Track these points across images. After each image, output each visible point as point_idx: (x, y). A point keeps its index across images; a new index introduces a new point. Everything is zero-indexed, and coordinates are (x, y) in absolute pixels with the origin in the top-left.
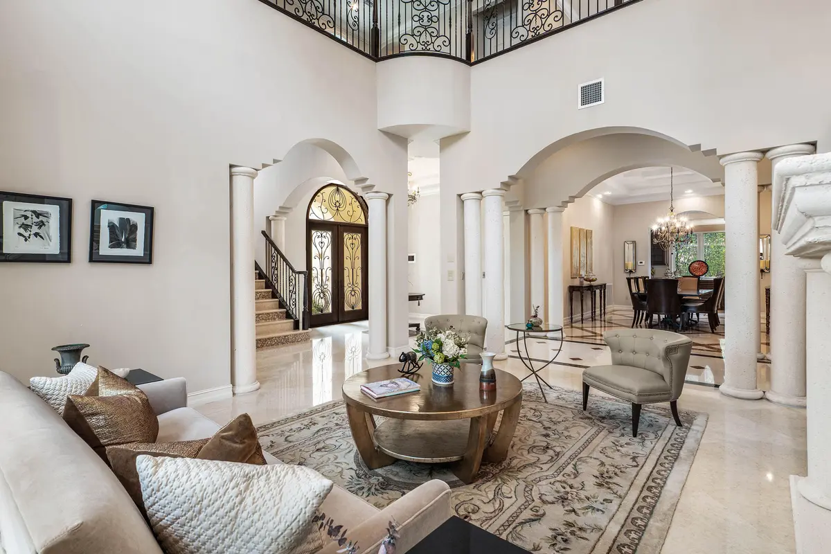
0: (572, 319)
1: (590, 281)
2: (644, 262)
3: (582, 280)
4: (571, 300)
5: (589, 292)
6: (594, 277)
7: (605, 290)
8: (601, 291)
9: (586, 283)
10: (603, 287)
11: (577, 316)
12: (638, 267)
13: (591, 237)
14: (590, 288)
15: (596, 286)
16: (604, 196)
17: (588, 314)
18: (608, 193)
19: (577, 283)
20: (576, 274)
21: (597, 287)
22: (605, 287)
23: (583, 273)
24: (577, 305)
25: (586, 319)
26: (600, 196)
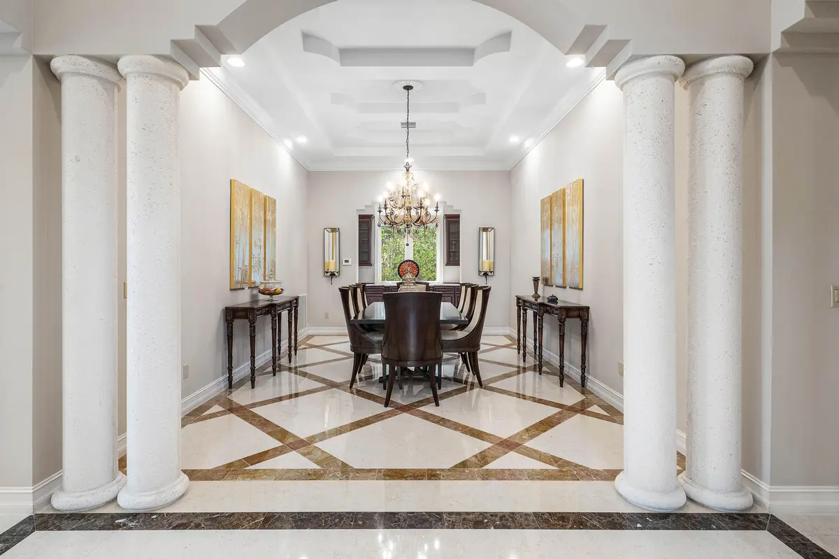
0: (230, 379)
1: (271, 294)
2: (350, 261)
3: (255, 292)
4: (229, 338)
5: (269, 317)
6: (278, 287)
7: (296, 307)
8: (290, 311)
9: (263, 300)
10: (293, 304)
11: (242, 370)
12: (342, 268)
13: (274, 211)
14: (272, 309)
15: (280, 305)
16: (296, 145)
17: (264, 356)
18: (302, 140)
19: (243, 299)
20: (243, 282)
21: (283, 306)
22: (297, 303)
23: (257, 278)
24: (241, 345)
25: (263, 368)
26: (288, 143)
